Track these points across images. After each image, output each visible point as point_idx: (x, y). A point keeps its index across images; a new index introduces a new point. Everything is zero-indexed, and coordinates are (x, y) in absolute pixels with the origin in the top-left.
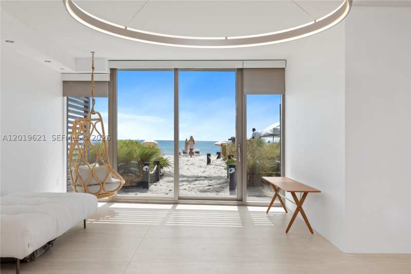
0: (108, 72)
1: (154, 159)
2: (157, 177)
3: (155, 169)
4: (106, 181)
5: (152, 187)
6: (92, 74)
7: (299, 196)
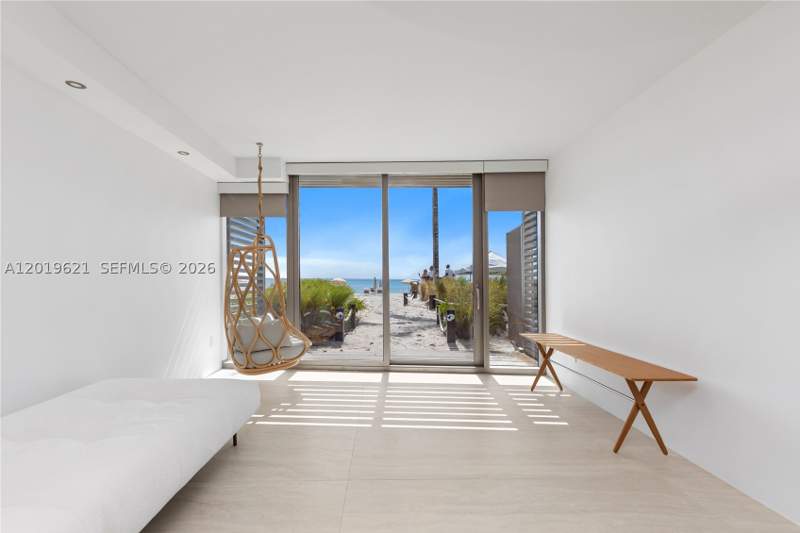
0: (285, 179)
1: (348, 302)
2: (353, 324)
3: (349, 315)
4: (282, 344)
5: (348, 338)
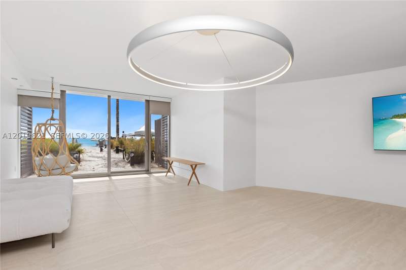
0: (59, 92)
4: (66, 166)
6: (52, 93)
7: (194, 166)
